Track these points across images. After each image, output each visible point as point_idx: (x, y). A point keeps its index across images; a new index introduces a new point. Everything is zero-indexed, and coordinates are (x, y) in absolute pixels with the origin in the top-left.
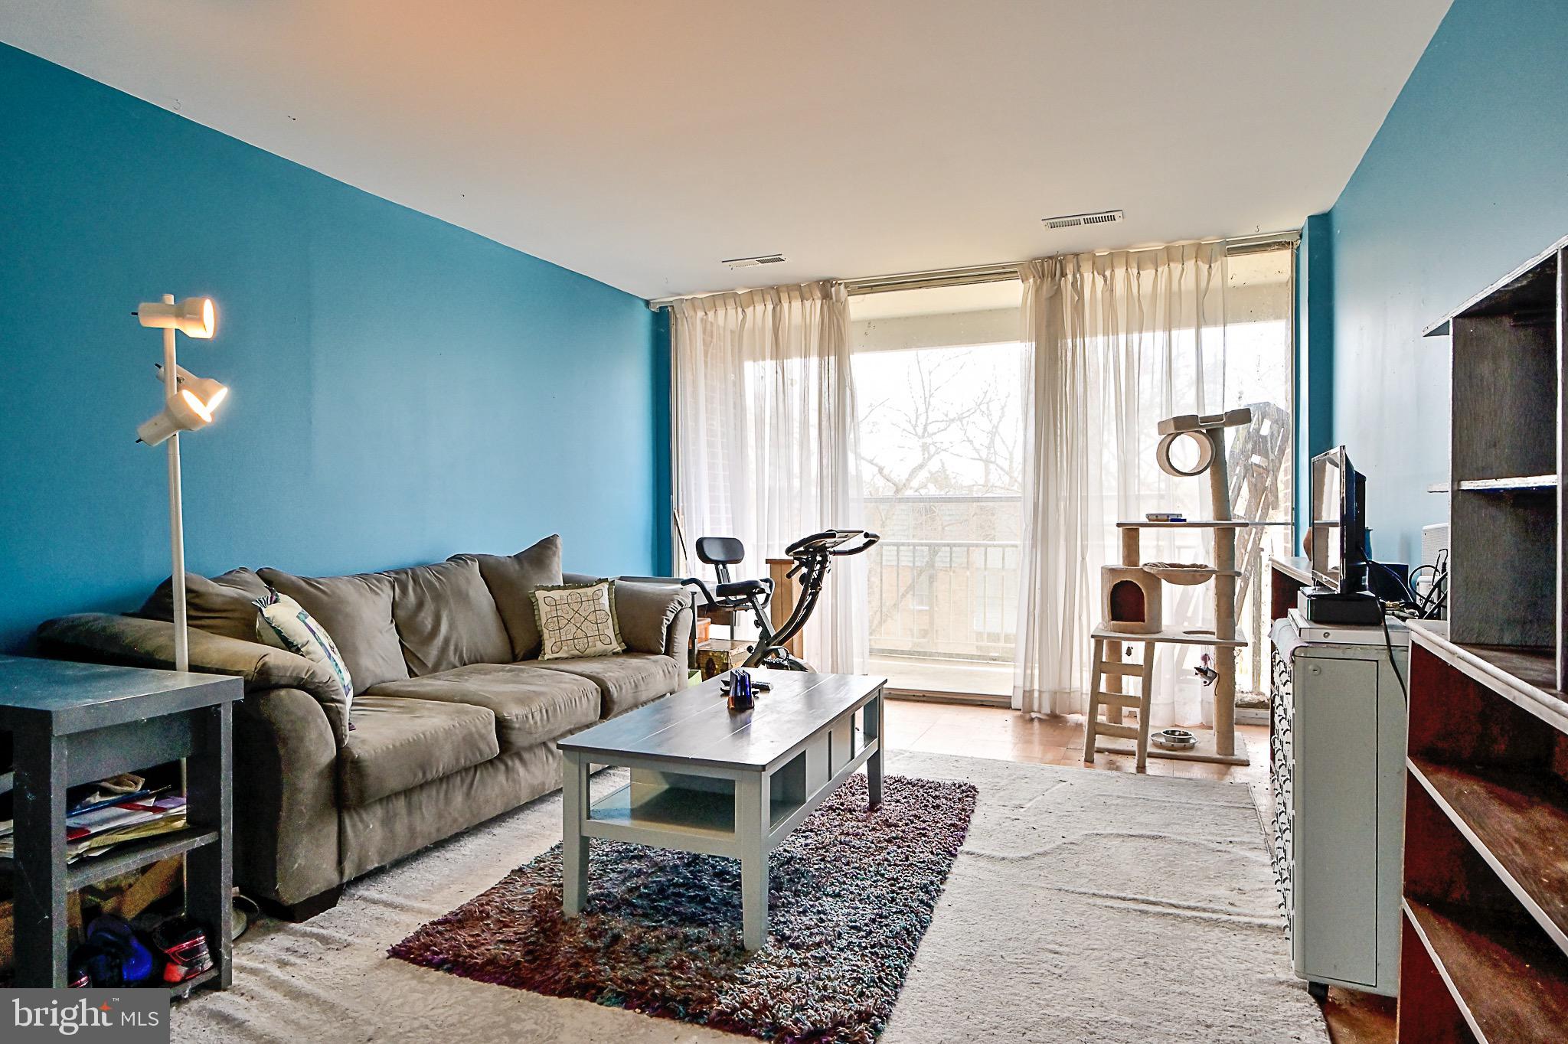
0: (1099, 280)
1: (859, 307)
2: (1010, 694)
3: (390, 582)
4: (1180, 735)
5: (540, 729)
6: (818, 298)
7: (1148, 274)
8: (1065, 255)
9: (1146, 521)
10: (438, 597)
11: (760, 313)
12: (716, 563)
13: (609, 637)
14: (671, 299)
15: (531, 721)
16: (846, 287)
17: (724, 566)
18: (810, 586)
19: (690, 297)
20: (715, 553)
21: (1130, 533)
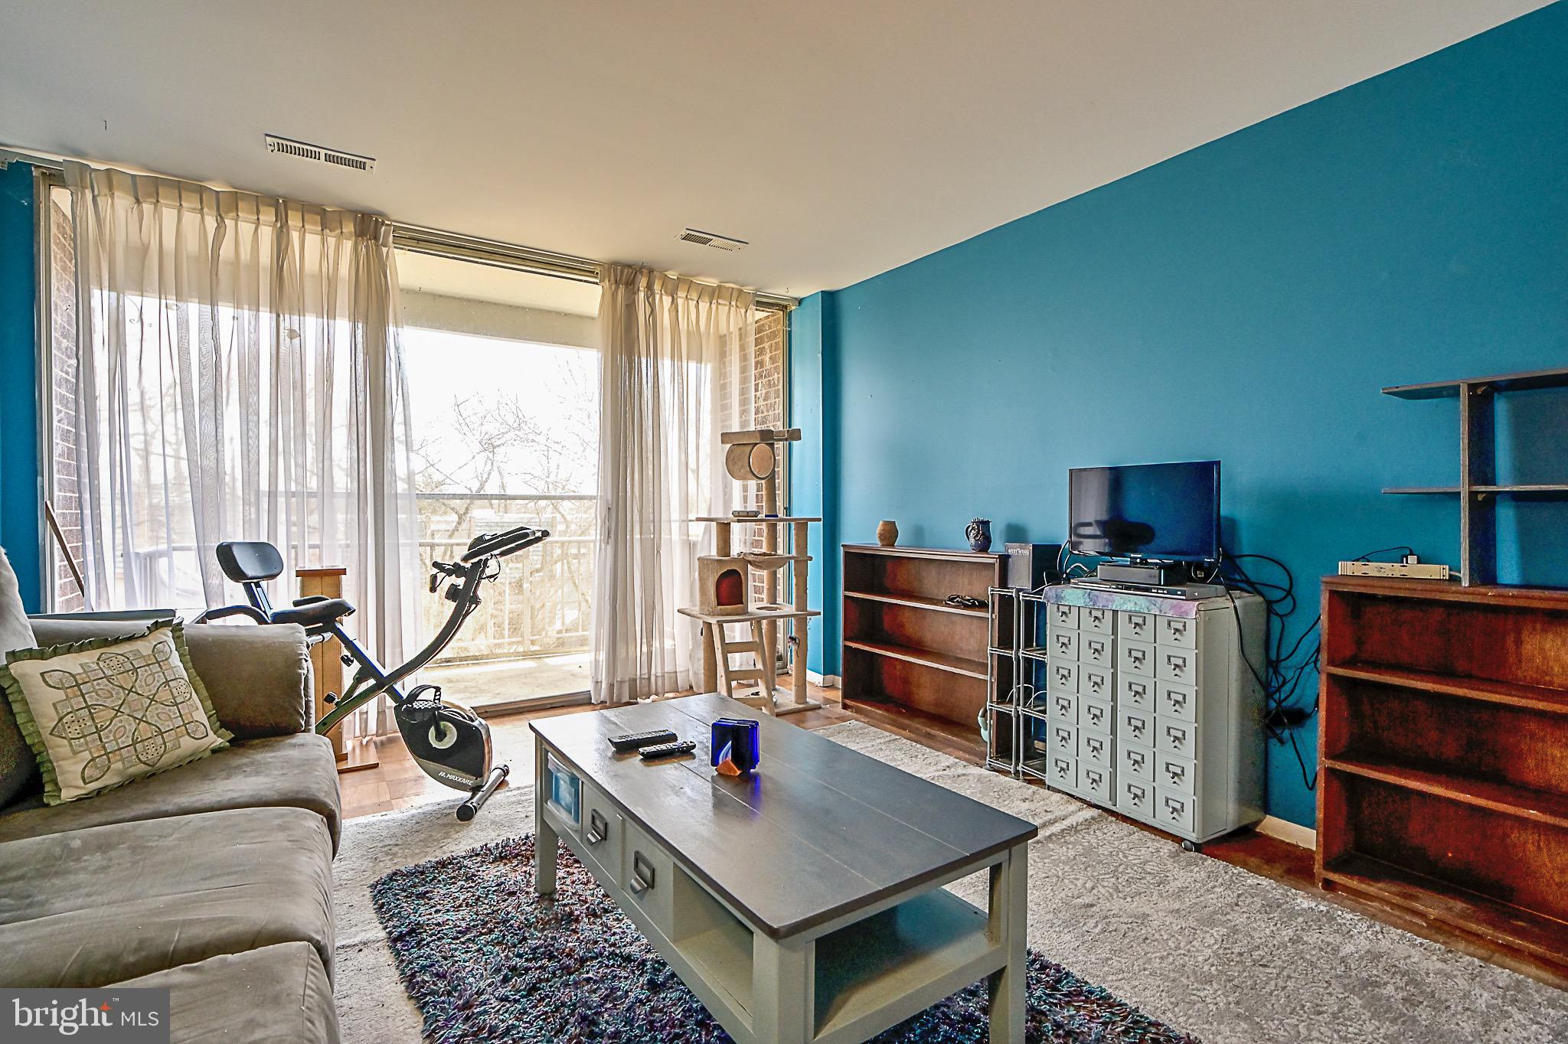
0: (668, 300)
6: (350, 236)
8: (642, 267)
9: (733, 517)
11: (251, 233)
12: (248, 580)
13: (198, 725)
14: (58, 158)
16: (395, 234)
17: (258, 585)
18: (464, 600)
19: (103, 167)
20: (249, 565)
21: (724, 528)
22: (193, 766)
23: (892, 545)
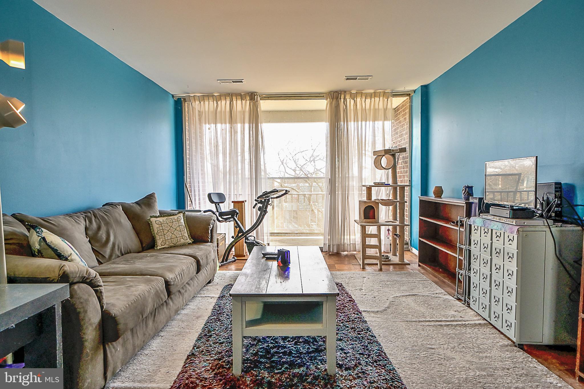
0: (352, 101)
1: (265, 105)
2: (323, 246)
3: (83, 217)
4: (385, 256)
5: (180, 283)
6: (248, 100)
7: (368, 101)
8: (341, 91)
9: (374, 185)
10: (107, 224)
11: (224, 104)
12: (215, 203)
13: (185, 236)
14: (184, 95)
15: (177, 280)
16: (260, 97)
17: (218, 205)
18: (263, 211)
19: (193, 95)
20: (215, 199)
21: (369, 189)
22: (183, 246)
23: (440, 197)
